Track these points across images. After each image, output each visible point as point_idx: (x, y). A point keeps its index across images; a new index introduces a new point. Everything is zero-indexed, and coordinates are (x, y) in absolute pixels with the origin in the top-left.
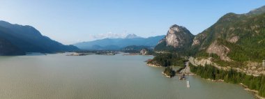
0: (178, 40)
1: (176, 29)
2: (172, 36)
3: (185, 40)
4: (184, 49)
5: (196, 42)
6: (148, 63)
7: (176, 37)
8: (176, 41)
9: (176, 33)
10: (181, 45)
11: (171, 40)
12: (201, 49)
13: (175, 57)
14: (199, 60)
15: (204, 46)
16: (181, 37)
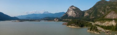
0: (76, 13)
1: (74, 8)
2: (71, 11)
3: (80, 13)
4: (79, 18)
5: (86, 14)
9: (74, 10)
10: (78, 16)
11: (70, 14)
14: (102, 22)
15: (92, 16)
16: (77, 12)
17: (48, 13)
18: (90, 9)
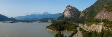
0: (71, 14)
1: (70, 8)
2: (67, 12)
3: (75, 14)
4: (74, 19)
5: (82, 15)
6: (47, 28)
7: (69, 12)
8: (70, 14)
9: (70, 10)
10: (73, 17)
11: (67, 14)
12: (86, 18)
13: (69, 23)
14: (89, 25)
15: (87, 17)
16: (73, 12)
17: (48, 14)
18: (87, 9)
